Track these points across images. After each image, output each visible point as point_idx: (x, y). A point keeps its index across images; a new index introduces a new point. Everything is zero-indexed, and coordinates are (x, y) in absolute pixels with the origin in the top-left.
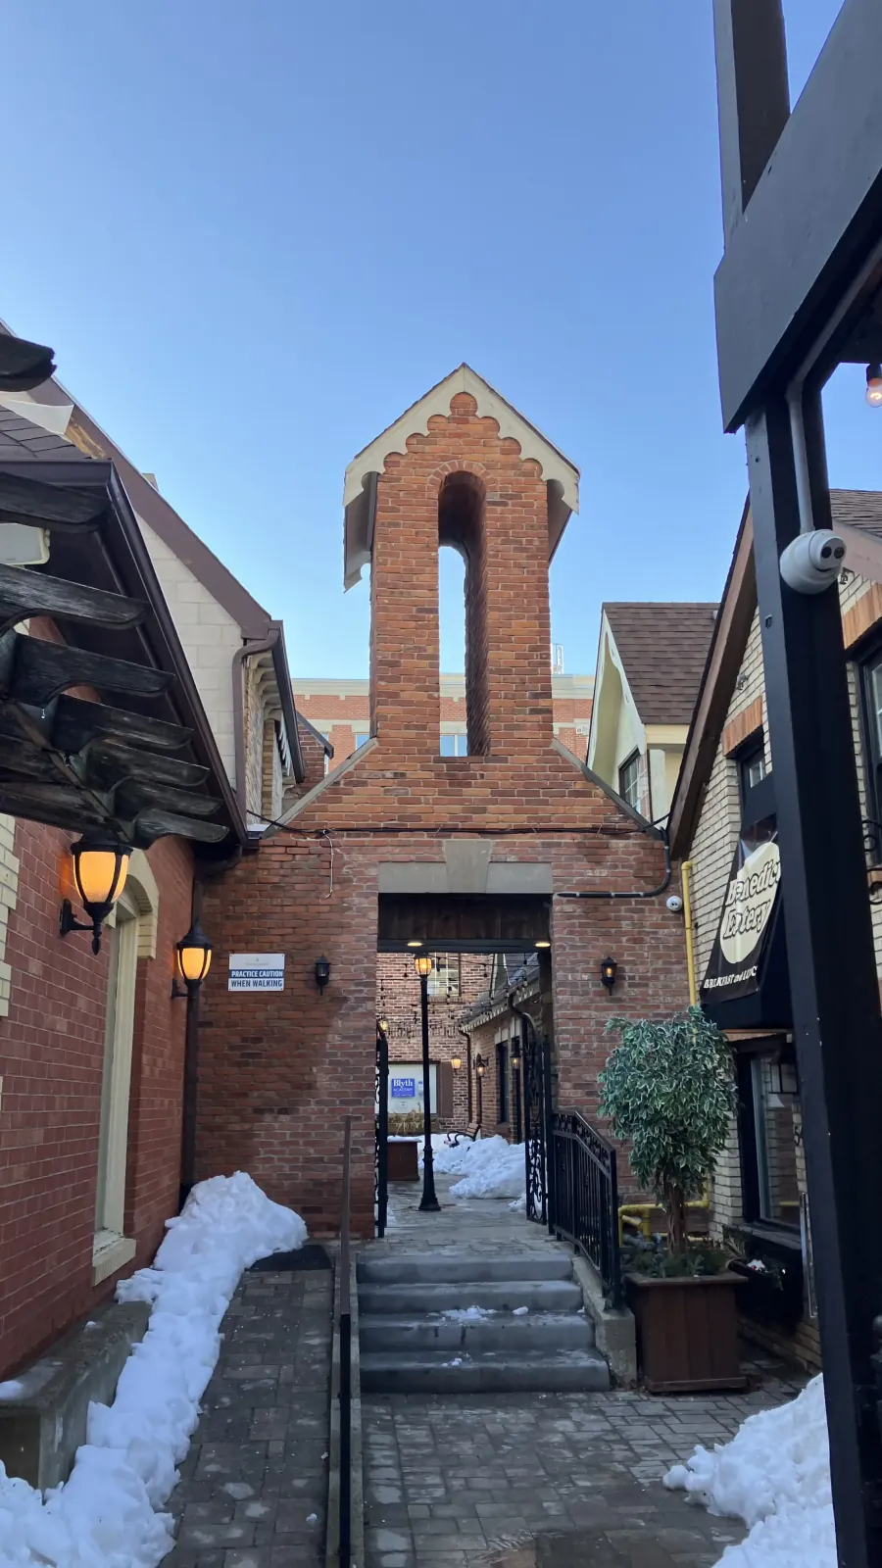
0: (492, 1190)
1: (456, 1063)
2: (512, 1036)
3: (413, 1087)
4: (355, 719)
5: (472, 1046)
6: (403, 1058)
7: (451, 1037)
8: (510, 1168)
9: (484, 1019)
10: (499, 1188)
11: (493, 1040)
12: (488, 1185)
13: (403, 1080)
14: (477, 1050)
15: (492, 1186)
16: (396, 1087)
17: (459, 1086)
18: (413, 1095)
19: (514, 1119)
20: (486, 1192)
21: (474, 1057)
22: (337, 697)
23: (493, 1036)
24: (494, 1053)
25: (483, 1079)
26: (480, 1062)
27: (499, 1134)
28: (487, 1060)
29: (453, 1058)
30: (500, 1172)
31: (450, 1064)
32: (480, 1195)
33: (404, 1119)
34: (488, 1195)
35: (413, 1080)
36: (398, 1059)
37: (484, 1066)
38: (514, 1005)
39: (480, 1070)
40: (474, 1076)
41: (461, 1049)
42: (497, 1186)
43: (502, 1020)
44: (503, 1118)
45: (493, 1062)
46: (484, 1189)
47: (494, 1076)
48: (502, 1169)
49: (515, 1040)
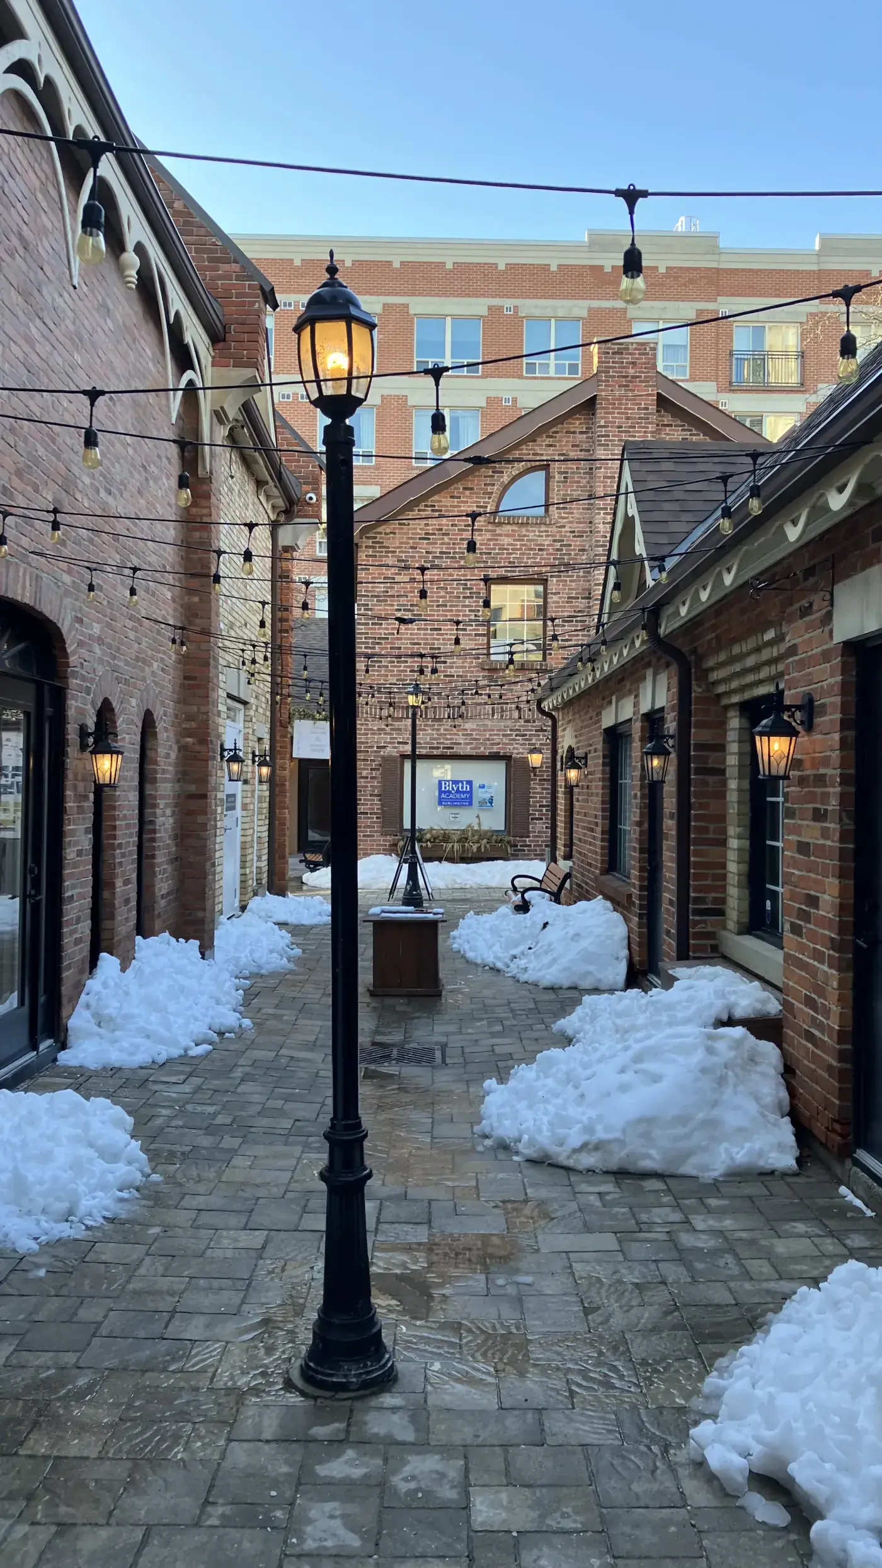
0: (598, 1147)
1: (536, 760)
2: (645, 707)
3: (471, 792)
4: (413, 295)
5: (560, 734)
6: (457, 750)
7: (527, 721)
8: (656, 1078)
9: (584, 680)
10: (621, 1143)
11: (599, 721)
12: (589, 1129)
13: (455, 782)
14: (567, 739)
15: (601, 1134)
16: (445, 792)
17: (539, 792)
18: (471, 804)
19: (641, 879)
20: (584, 1147)
21: (562, 751)
22: (390, 263)
23: (599, 714)
24: (600, 746)
25: (576, 790)
26: (572, 760)
27: (607, 897)
28: (586, 758)
29: (532, 751)
30: (624, 1088)
31: (525, 761)
32: (562, 1160)
33: (455, 838)
34: (587, 1160)
35: (470, 783)
36: (449, 752)
37: (579, 768)
38: (662, 631)
39: (573, 774)
40: (561, 782)
41: (544, 739)
42: (617, 1134)
43: (622, 680)
44: (612, 862)
45: (596, 763)
46: (575, 1139)
47: (598, 787)
48: (627, 1077)
49: (653, 719)
